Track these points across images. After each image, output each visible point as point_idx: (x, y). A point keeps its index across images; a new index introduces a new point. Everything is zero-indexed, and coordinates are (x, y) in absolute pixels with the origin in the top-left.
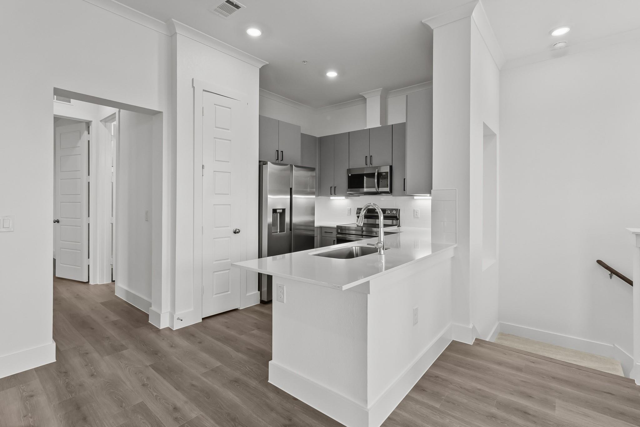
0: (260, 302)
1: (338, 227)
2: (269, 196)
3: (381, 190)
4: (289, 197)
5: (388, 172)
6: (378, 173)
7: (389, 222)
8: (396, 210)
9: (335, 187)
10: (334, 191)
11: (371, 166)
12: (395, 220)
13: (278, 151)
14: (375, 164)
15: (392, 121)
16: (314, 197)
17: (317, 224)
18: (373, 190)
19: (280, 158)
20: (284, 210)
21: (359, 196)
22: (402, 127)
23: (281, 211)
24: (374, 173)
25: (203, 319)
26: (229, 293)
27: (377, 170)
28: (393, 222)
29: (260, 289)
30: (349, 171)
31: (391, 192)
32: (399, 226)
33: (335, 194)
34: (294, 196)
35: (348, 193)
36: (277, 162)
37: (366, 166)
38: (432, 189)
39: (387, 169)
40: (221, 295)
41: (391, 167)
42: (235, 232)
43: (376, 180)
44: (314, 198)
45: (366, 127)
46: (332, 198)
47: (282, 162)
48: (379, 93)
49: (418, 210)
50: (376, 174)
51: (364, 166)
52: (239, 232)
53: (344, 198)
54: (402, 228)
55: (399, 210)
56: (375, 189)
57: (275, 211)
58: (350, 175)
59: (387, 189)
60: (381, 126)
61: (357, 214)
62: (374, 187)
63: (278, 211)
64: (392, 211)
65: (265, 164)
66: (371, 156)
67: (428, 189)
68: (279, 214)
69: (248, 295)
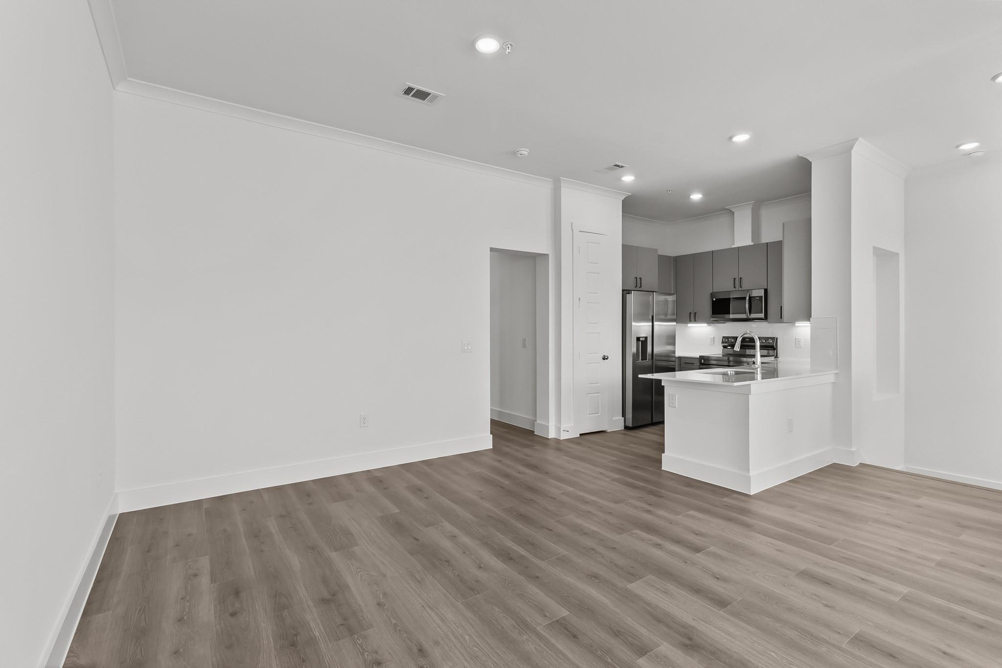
0: (625, 428)
1: (701, 357)
2: (633, 324)
3: (753, 316)
4: (651, 324)
5: (762, 297)
6: (750, 298)
7: (765, 352)
8: (773, 339)
9: (695, 313)
10: (693, 317)
11: (740, 289)
12: (771, 350)
13: (637, 278)
14: (745, 286)
15: (765, 239)
16: (675, 323)
17: (677, 354)
18: (743, 316)
19: (639, 285)
20: (646, 338)
21: (724, 323)
22: (779, 245)
23: (644, 339)
24: (745, 298)
25: (581, 435)
26: (599, 414)
27: (748, 294)
28: (768, 353)
29: (624, 415)
30: (712, 295)
31: (766, 318)
32: (776, 357)
33: (695, 321)
34: (655, 323)
35: (712, 319)
36: (636, 289)
37: (734, 289)
38: (811, 317)
39: (761, 293)
40: (592, 415)
41: (766, 291)
42: (604, 359)
43: (747, 305)
44: (675, 325)
45: (734, 245)
46: (689, 325)
47: (640, 289)
48: (751, 207)
49: (801, 339)
50: (747, 298)
51: (731, 288)
52: (608, 358)
53: (705, 325)
54: (780, 359)
55: (777, 338)
56: (745, 315)
57: (638, 339)
58: (714, 299)
59: (762, 315)
60: (752, 244)
61: (722, 343)
62: (745, 313)
63: (641, 339)
64: (768, 340)
65: (629, 293)
66: (741, 278)
67: (807, 315)
68: (642, 343)
69: (614, 419)
